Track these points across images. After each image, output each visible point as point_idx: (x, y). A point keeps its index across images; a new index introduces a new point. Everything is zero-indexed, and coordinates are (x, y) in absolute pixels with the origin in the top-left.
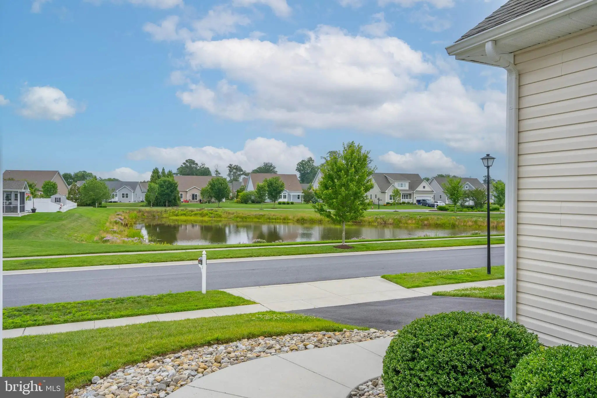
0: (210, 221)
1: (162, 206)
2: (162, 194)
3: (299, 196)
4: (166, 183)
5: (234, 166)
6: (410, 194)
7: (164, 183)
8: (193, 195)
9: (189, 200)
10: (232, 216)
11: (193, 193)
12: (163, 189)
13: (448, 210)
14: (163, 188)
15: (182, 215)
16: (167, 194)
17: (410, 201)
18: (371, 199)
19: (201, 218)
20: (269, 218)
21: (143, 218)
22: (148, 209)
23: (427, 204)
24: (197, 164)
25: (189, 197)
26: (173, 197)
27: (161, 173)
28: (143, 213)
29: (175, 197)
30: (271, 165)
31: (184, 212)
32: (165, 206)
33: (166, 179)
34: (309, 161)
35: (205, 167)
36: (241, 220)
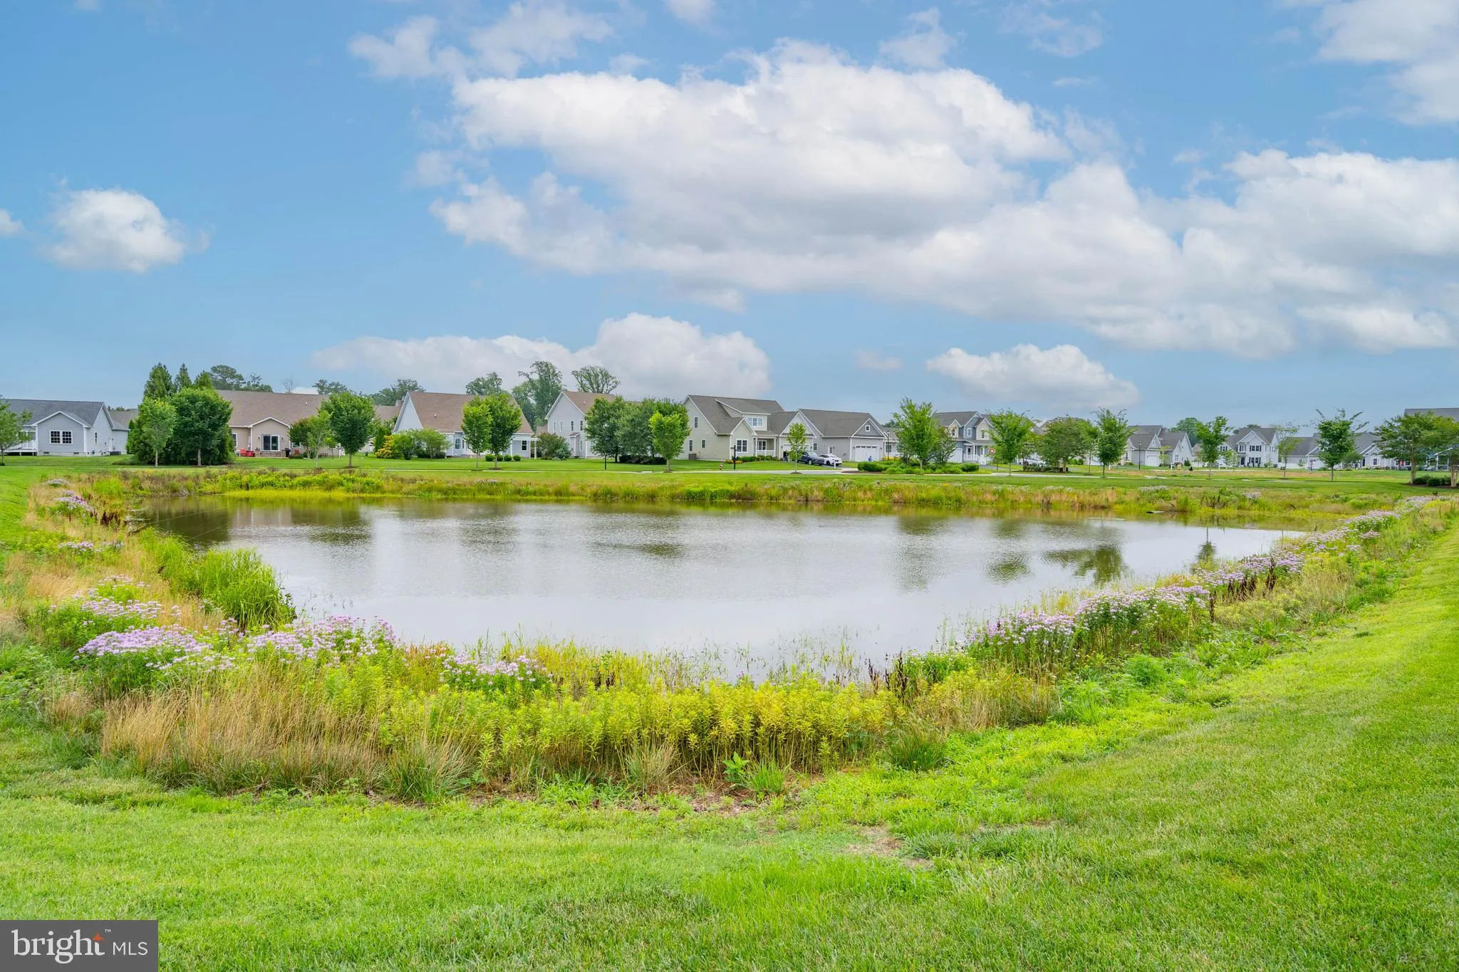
0: (348, 499)
1: (182, 463)
2: (183, 432)
3: (524, 443)
4: (199, 404)
5: (331, 385)
6: (771, 441)
7: (192, 403)
8: (266, 439)
9: (257, 450)
10: (411, 486)
11: (267, 433)
12: (187, 419)
13: (885, 469)
14: (189, 415)
15: (263, 485)
16: (201, 432)
17: (773, 453)
18: (691, 450)
19: (326, 495)
20: (519, 492)
21: (138, 496)
22: (149, 470)
23: (810, 459)
24: (241, 378)
25: (255, 443)
26: (215, 442)
27: (178, 378)
28: (137, 481)
29: (223, 441)
30: (415, 385)
31: (270, 479)
32: (194, 464)
33: (198, 392)
34: (491, 381)
35: (260, 385)
36: (444, 497)
